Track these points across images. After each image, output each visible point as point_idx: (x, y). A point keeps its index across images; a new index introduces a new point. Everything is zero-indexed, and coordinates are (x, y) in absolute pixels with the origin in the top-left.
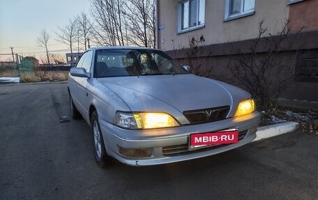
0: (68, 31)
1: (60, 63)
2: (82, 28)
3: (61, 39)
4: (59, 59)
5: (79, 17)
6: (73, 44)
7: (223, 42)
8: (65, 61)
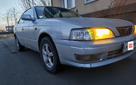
0: (6, 15)
1: (2, 31)
2: (13, 14)
3: (3, 19)
4: (2, 29)
5: (11, 9)
6: (9, 21)
7: (85, 13)
8: (5, 30)
